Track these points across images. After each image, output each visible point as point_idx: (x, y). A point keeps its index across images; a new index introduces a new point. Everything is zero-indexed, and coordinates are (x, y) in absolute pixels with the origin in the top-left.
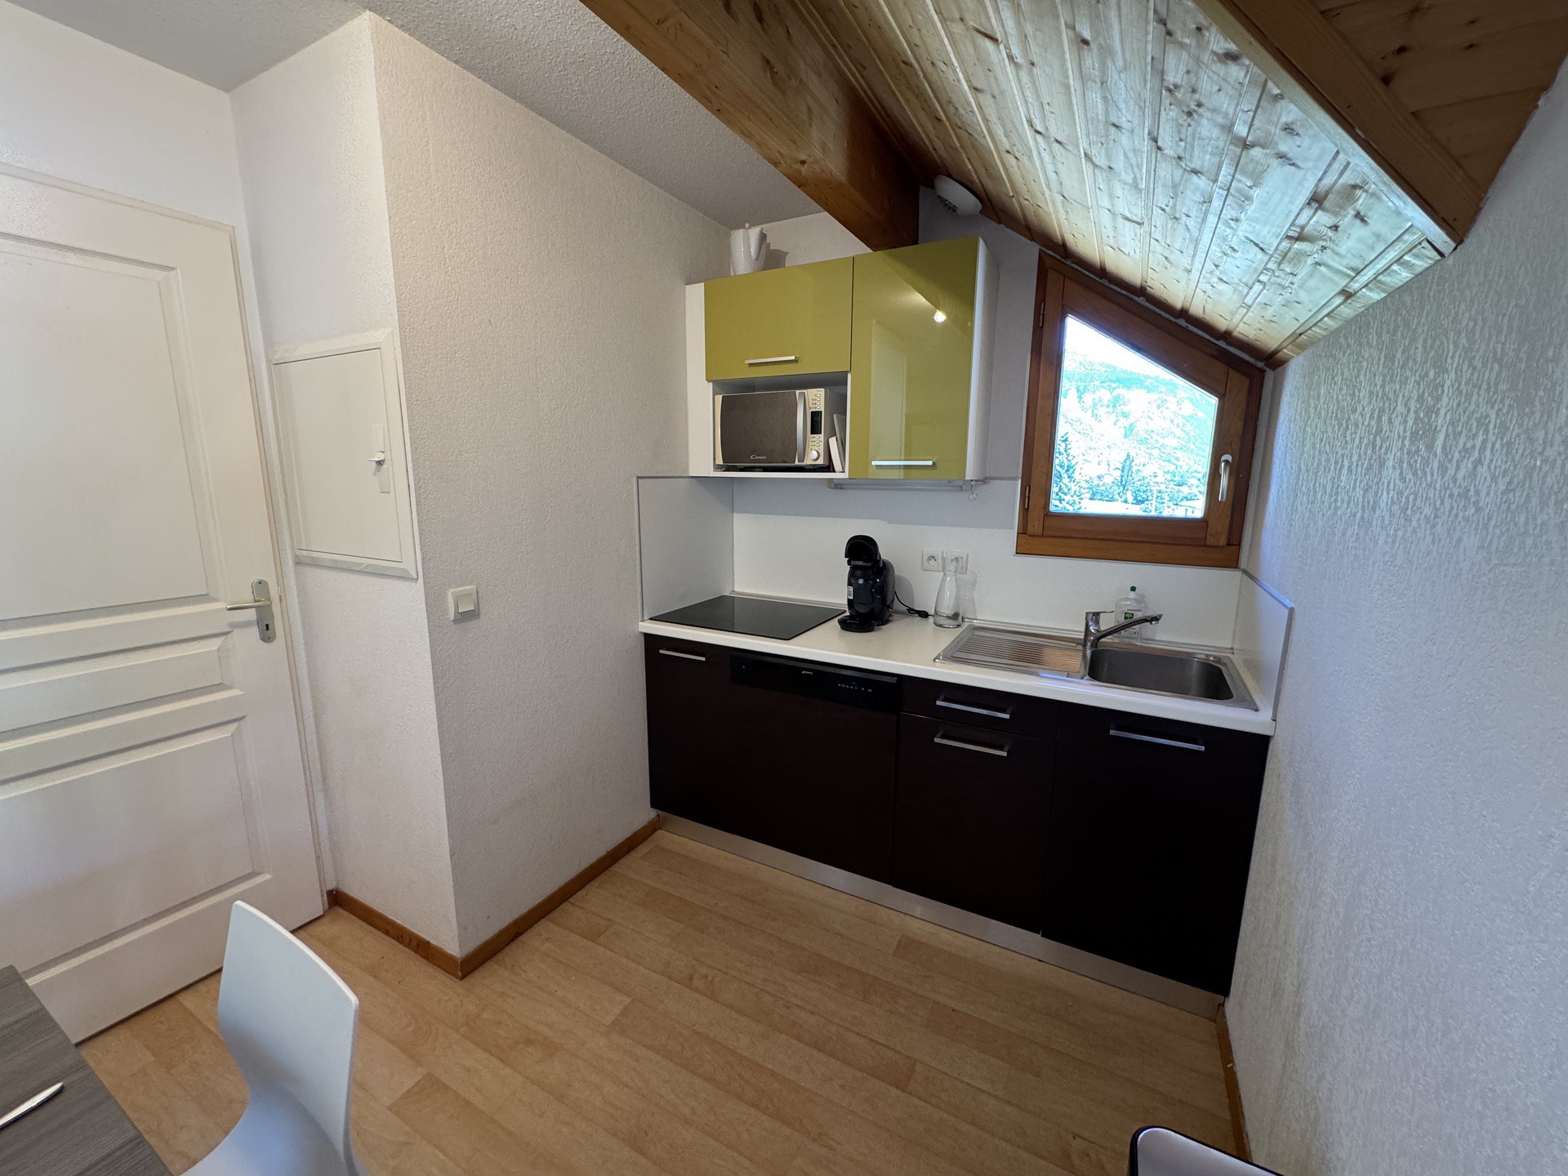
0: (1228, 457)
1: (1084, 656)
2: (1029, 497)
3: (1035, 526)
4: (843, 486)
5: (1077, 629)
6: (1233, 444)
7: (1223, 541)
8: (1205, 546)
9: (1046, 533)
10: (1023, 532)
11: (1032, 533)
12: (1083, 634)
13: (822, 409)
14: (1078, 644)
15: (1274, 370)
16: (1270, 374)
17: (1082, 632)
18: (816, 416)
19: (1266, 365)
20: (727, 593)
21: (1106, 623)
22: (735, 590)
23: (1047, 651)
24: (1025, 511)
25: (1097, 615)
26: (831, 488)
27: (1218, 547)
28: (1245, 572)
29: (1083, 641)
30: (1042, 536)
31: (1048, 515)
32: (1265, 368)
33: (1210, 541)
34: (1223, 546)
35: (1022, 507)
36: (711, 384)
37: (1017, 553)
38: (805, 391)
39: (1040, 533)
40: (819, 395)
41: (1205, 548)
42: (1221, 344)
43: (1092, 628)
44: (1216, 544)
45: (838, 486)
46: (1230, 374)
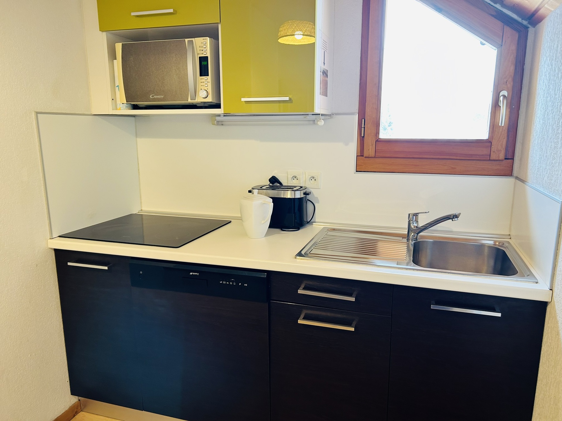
0: (505, 93)
1: (408, 247)
2: (364, 127)
3: (370, 150)
4: (223, 123)
5: (403, 227)
6: (508, 83)
7: (502, 156)
8: (490, 160)
9: (377, 155)
10: (361, 154)
11: (367, 156)
12: (407, 230)
13: (208, 55)
14: (403, 238)
15: (534, 27)
16: (531, 30)
17: (404, 228)
18: (203, 60)
19: (529, 23)
20: (135, 212)
21: (422, 221)
22: (143, 209)
23: (380, 245)
24: (362, 139)
25: (416, 215)
26: (214, 124)
27: (499, 160)
28: (517, 178)
29: (407, 236)
30: (375, 157)
31: (379, 141)
32: (529, 26)
33: (493, 157)
34: (502, 160)
35: (359, 136)
36: (104, 33)
37: (357, 171)
38: (193, 39)
39: (373, 155)
40: (205, 43)
41: (490, 162)
42: (498, 6)
43: (412, 225)
44: (497, 159)
45: (220, 123)
46: (505, 29)
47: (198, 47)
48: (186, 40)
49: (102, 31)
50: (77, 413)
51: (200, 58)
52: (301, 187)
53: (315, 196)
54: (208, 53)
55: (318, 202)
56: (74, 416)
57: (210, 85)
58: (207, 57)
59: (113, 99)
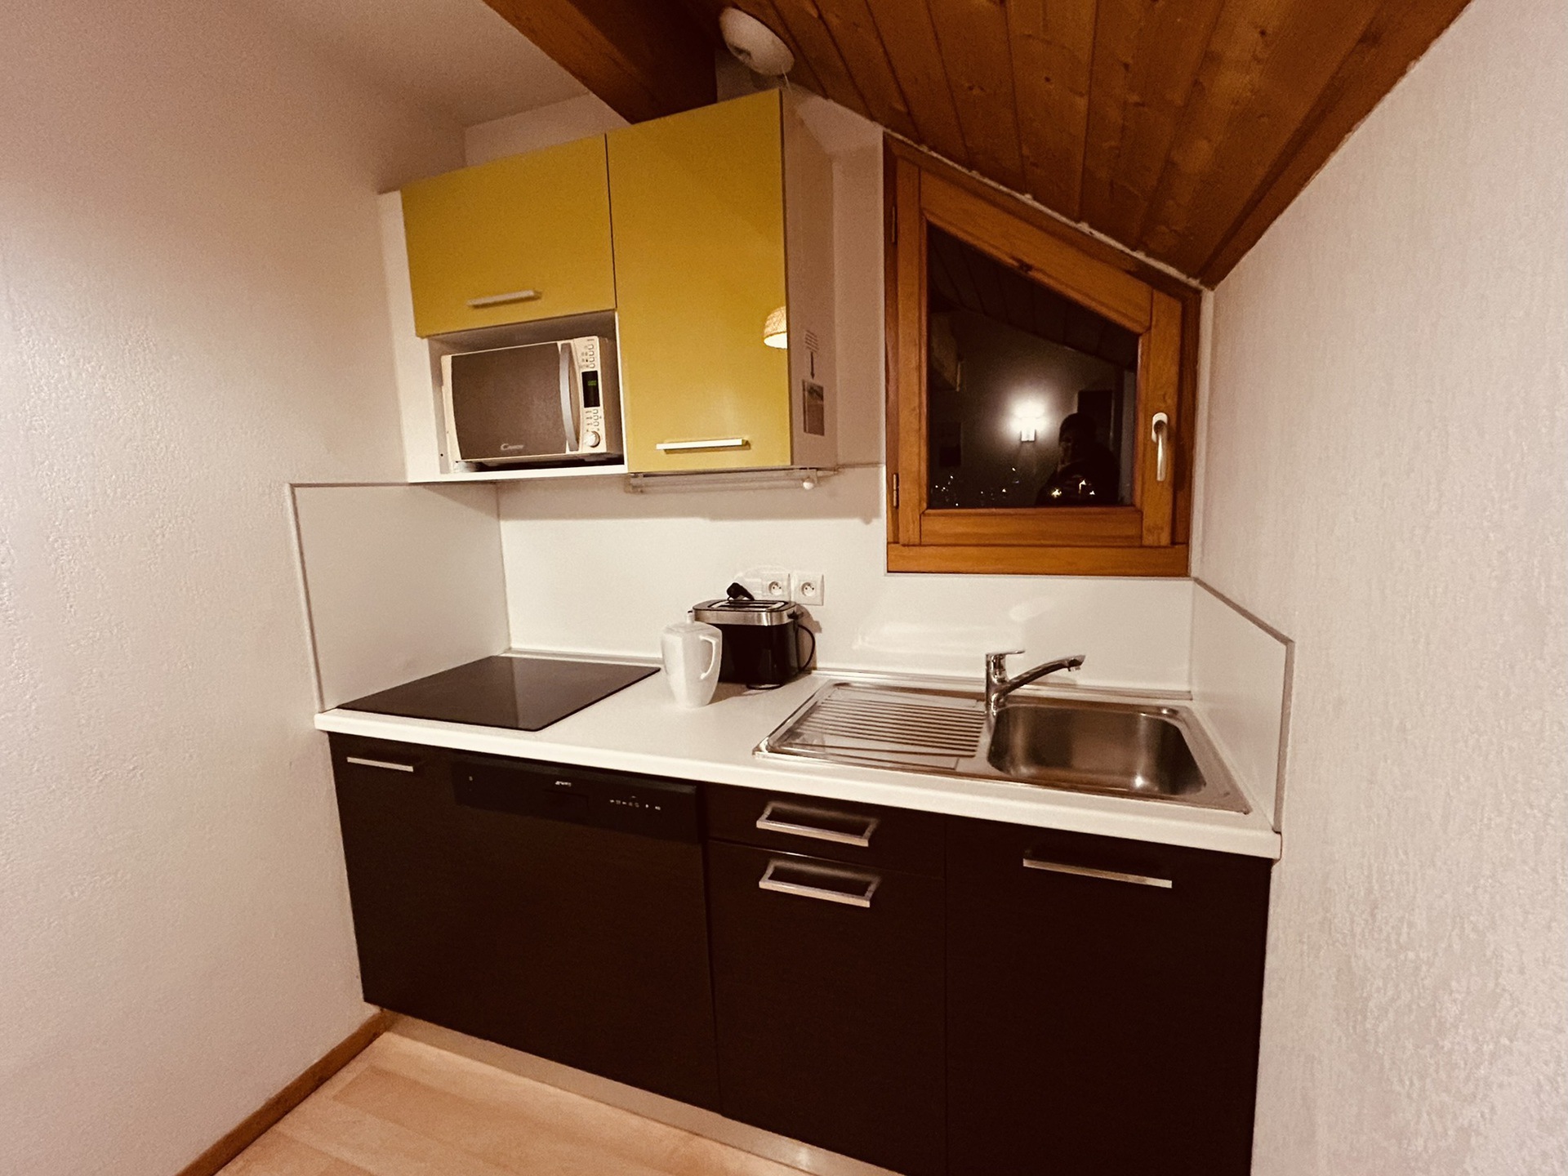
2: (897, 490)
4: (643, 489)
5: (976, 679)
6: (1167, 398)
7: (1165, 539)
8: (1142, 546)
9: (925, 540)
10: (894, 541)
11: (906, 543)
12: (984, 687)
13: (598, 369)
14: (978, 701)
15: (1213, 289)
16: (1207, 295)
17: (979, 683)
18: (589, 377)
19: (1201, 283)
20: (498, 652)
21: (1014, 670)
22: (513, 646)
24: (894, 510)
25: (1000, 657)
26: (630, 492)
27: (1160, 547)
28: (1197, 580)
29: (985, 697)
30: (920, 545)
31: (925, 513)
32: (1202, 287)
33: (1148, 540)
34: (1165, 547)
35: (889, 505)
36: (426, 341)
37: (888, 572)
38: (571, 341)
39: (917, 541)
40: (591, 347)
41: (1142, 550)
42: (1140, 256)
43: (992, 677)
44: (1156, 544)
45: (638, 490)
46: (1155, 296)
47: (579, 354)
48: (559, 343)
49: (422, 338)
50: (376, 1035)
51: (585, 375)
52: (786, 603)
53: (815, 619)
54: (596, 366)
55: (820, 630)
56: (371, 1042)
57: (602, 422)
58: (596, 372)
59: (442, 455)
